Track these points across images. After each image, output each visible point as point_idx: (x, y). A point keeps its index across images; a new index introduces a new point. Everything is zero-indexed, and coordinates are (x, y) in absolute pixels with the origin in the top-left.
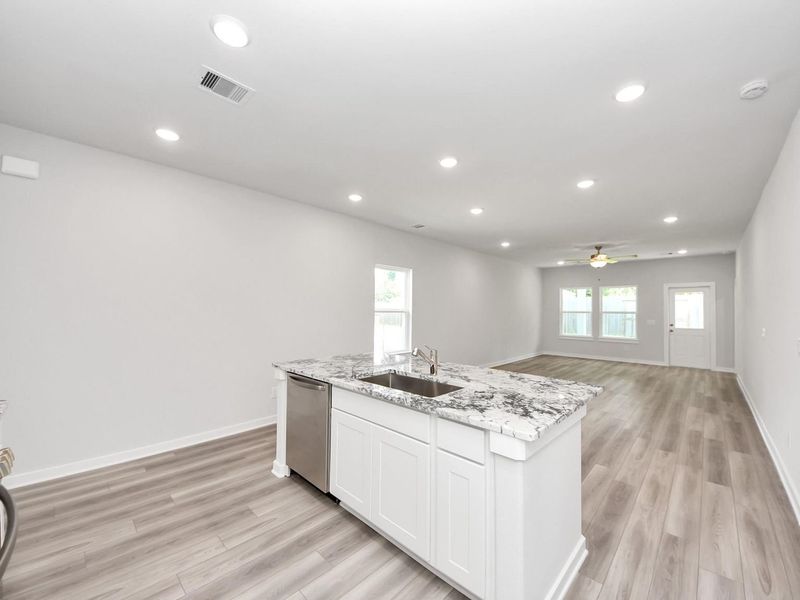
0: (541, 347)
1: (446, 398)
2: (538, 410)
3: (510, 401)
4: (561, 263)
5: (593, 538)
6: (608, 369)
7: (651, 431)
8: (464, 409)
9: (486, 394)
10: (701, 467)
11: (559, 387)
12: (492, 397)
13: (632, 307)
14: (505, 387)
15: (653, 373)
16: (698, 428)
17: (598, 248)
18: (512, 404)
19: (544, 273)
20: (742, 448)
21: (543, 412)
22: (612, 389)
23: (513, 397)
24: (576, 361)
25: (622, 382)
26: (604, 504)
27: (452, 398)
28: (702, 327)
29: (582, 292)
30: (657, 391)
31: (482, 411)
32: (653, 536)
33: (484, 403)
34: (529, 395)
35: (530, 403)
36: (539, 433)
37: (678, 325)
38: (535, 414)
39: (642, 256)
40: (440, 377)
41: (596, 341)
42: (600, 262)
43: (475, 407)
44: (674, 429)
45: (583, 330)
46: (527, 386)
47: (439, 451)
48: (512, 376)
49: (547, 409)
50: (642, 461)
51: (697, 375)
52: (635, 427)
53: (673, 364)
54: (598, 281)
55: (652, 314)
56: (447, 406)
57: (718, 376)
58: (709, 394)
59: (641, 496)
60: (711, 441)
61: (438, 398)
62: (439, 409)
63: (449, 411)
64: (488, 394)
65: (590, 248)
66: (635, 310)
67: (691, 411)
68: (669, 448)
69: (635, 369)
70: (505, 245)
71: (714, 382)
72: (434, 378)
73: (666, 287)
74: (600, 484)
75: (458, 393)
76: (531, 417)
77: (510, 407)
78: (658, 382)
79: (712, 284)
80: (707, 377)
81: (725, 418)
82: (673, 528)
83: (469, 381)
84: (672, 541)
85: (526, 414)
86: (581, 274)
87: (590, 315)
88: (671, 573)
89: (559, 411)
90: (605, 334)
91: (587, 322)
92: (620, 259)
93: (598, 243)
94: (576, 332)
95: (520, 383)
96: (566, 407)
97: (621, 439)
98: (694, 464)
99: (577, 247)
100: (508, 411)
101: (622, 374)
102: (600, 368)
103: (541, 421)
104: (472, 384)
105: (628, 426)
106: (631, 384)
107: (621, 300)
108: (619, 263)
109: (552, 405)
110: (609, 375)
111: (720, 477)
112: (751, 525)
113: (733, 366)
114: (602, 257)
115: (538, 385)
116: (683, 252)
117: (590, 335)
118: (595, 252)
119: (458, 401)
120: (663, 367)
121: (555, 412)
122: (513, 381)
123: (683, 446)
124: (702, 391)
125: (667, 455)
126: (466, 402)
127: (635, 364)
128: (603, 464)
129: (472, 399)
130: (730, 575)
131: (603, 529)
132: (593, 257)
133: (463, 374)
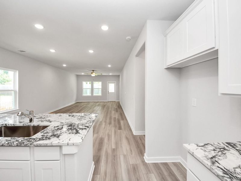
0: (77, 100)
1: (39, 135)
2: (81, 129)
3: (70, 128)
4: (83, 74)
5: (95, 160)
6: (95, 104)
7: (106, 120)
8: (49, 139)
9: (59, 127)
10: (117, 126)
11: (86, 116)
12: (62, 128)
13: (100, 87)
14: (67, 121)
15: (105, 104)
16: (115, 116)
17: (93, 71)
18: (71, 129)
19: (78, 76)
20: (123, 120)
21: (83, 129)
22: (96, 110)
23: (71, 125)
24: (87, 103)
25: (99, 107)
26: (97, 147)
27: (43, 134)
28: (114, 92)
29: (88, 83)
30: (106, 108)
31: (58, 137)
32: (110, 151)
33: (59, 132)
34: (77, 123)
35: (78, 126)
36: (83, 139)
37: (109, 92)
38: (80, 131)
39: (103, 74)
40: (35, 123)
41: (92, 97)
42: (93, 75)
43: (54, 135)
44: (111, 118)
45: (88, 94)
46: (75, 119)
47: (36, 162)
48: (69, 116)
49: (84, 127)
50: (105, 129)
51: (113, 103)
52: (102, 120)
53: (109, 101)
54: (93, 80)
55: (105, 89)
56: (40, 139)
57: (117, 103)
58: (116, 107)
59: (106, 140)
60: (118, 119)
61: (34, 137)
62: (35, 143)
63: (41, 142)
64: (60, 127)
65: (91, 70)
66: (101, 88)
67: (113, 112)
68: (110, 123)
69: (101, 103)
70: (64, 65)
71: (116, 104)
72: (32, 124)
73: (107, 82)
74: (96, 140)
75: (46, 130)
76: (79, 133)
77: (70, 131)
78: (106, 106)
79: (116, 82)
80: (115, 103)
81: (119, 113)
82: (114, 147)
83: (51, 122)
84: (114, 149)
85: (77, 132)
86: (88, 78)
87: (91, 89)
88: (115, 160)
89: (88, 127)
90: (94, 95)
91: (90, 91)
92: (98, 74)
93: (93, 69)
94: (87, 94)
95: (73, 118)
96: (90, 124)
97: (100, 124)
98: (115, 126)
99: (88, 70)
100: (70, 133)
101: (98, 105)
102: (93, 104)
103: (83, 134)
104: (52, 123)
105: (101, 120)
106: (101, 108)
107: (98, 85)
108: (98, 75)
109: (85, 125)
110: (96, 106)
111: (120, 128)
112: (127, 138)
113: (119, 100)
114: (94, 73)
115: (79, 117)
116: (111, 74)
117: (91, 95)
118: (92, 72)
119: (46, 135)
120: (107, 102)
121: (87, 128)
122: (70, 117)
123: (113, 122)
124: (114, 107)
125: (110, 125)
126: (50, 134)
127: (101, 102)
128: (96, 134)
129: (53, 131)
130: (125, 154)
131: (98, 155)
132: (92, 73)
133: (48, 119)
